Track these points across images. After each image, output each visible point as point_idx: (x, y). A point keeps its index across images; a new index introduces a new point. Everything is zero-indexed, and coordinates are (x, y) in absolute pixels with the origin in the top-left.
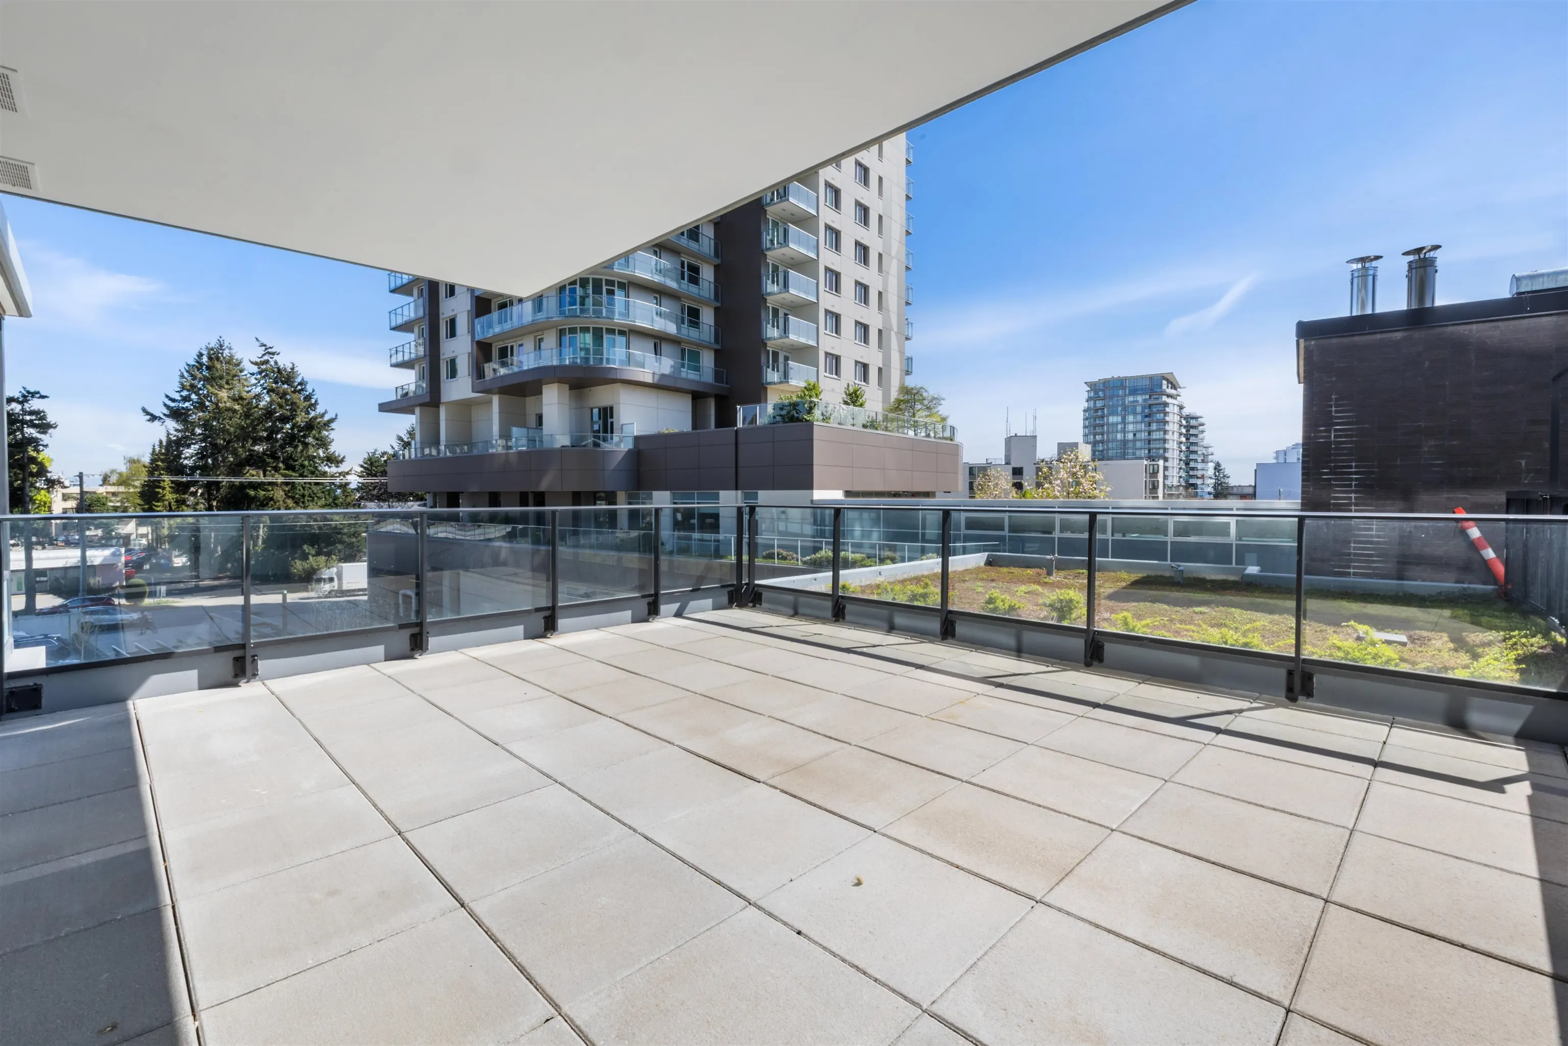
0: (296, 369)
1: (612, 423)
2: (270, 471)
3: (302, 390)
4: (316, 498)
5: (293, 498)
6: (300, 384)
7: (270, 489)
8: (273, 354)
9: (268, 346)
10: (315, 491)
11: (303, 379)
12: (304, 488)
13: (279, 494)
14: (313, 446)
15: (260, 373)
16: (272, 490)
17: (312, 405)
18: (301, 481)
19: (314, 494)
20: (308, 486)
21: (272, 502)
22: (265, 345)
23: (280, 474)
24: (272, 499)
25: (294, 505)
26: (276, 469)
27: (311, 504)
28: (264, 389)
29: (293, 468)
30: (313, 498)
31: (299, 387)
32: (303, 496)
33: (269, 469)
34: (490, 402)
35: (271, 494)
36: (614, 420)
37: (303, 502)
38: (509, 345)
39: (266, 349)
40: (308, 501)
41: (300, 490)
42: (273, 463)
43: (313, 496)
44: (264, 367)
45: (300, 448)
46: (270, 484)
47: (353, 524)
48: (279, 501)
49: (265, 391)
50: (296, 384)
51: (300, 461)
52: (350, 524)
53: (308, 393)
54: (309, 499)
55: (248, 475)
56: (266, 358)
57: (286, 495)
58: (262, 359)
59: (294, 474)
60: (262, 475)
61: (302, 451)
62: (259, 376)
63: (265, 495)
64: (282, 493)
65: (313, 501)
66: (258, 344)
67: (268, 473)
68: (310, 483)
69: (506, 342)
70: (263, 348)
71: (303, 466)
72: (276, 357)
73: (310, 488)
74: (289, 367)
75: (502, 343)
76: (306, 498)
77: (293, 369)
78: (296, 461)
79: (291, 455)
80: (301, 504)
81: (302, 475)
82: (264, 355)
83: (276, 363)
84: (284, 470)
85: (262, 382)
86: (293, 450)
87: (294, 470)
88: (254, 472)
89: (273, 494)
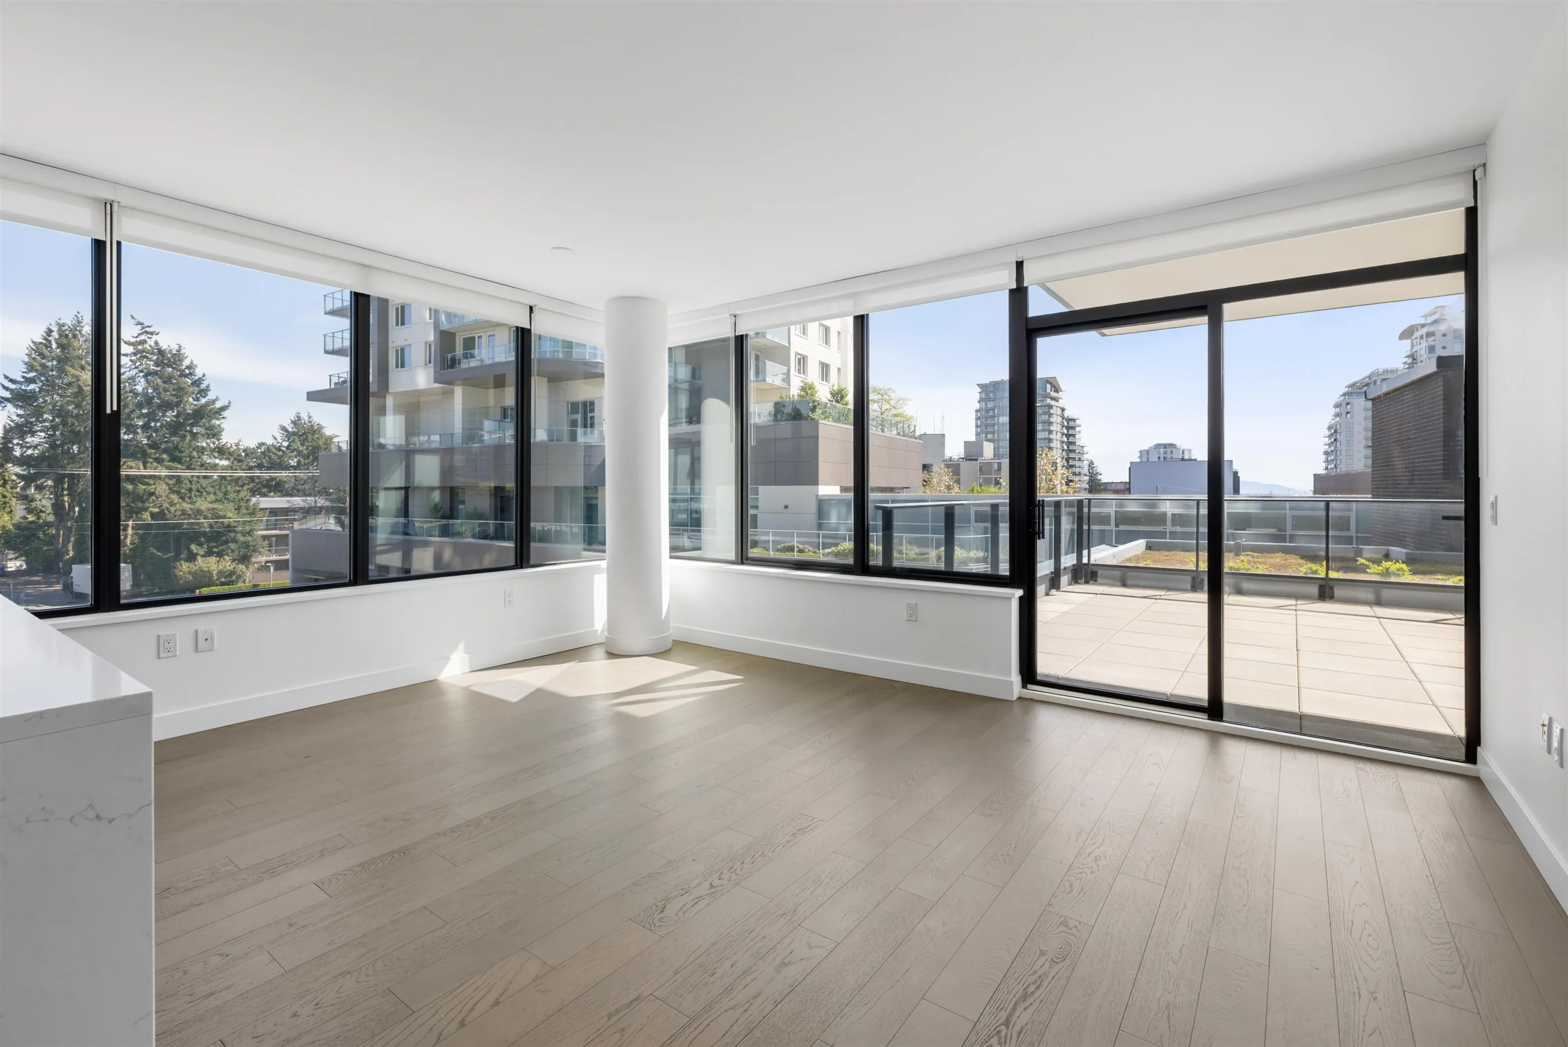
0: (182, 351)
1: (592, 418)
2: (151, 463)
3: (191, 374)
4: (205, 493)
5: (178, 493)
6: (188, 367)
7: (152, 482)
8: (152, 333)
9: (146, 325)
10: (204, 486)
11: (192, 363)
12: (191, 482)
13: (162, 489)
14: (203, 435)
15: (135, 354)
16: (154, 484)
17: (202, 391)
18: (188, 474)
19: (202, 488)
20: (195, 479)
21: (153, 498)
22: (141, 324)
23: (162, 466)
24: (152, 494)
25: (180, 501)
26: (159, 461)
27: (199, 499)
28: (141, 371)
29: (178, 460)
30: (201, 492)
31: (187, 371)
32: (190, 490)
33: (151, 460)
34: (452, 392)
35: (151, 489)
36: (596, 414)
37: (190, 498)
38: (477, 336)
39: (143, 328)
40: (195, 496)
41: (186, 484)
42: (156, 453)
43: (201, 490)
44: (140, 347)
45: (188, 438)
46: (151, 477)
47: (249, 522)
48: (161, 496)
49: (141, 374)
50: (184, 367)
51: (187, 452)
52: (245, 522)
53: (197, 378)
54: (197, 493)
56: (143, 337)
57: (170, 489)
58: (138, 339)
59: (179, 466)
60: (142, 467)
61: (190, 441)
62: (134, 358)
63: (145, 489)
64: (165, 487)
65: (200, 496)
66: (134, 322)
67: (149, 465)
68: (198, 477)
69: (473, 332)
70: (140, 327)
71: (191, 458)
72: (154, 337)
73: (198, 482)
74: (174, 348)
75: (468, 333)
76: (193, 493)
77: (179, 351)
78: (181, 452)
79: (177, 446)
80: (187, 499)
81: (189, 468)
82: (140, 334)
83: (156, 343)
84: (169, 461)
85: (138, 364)
86: (179, 439)
87: (179, 462)
88: (133, 464)
89: (155, 489)
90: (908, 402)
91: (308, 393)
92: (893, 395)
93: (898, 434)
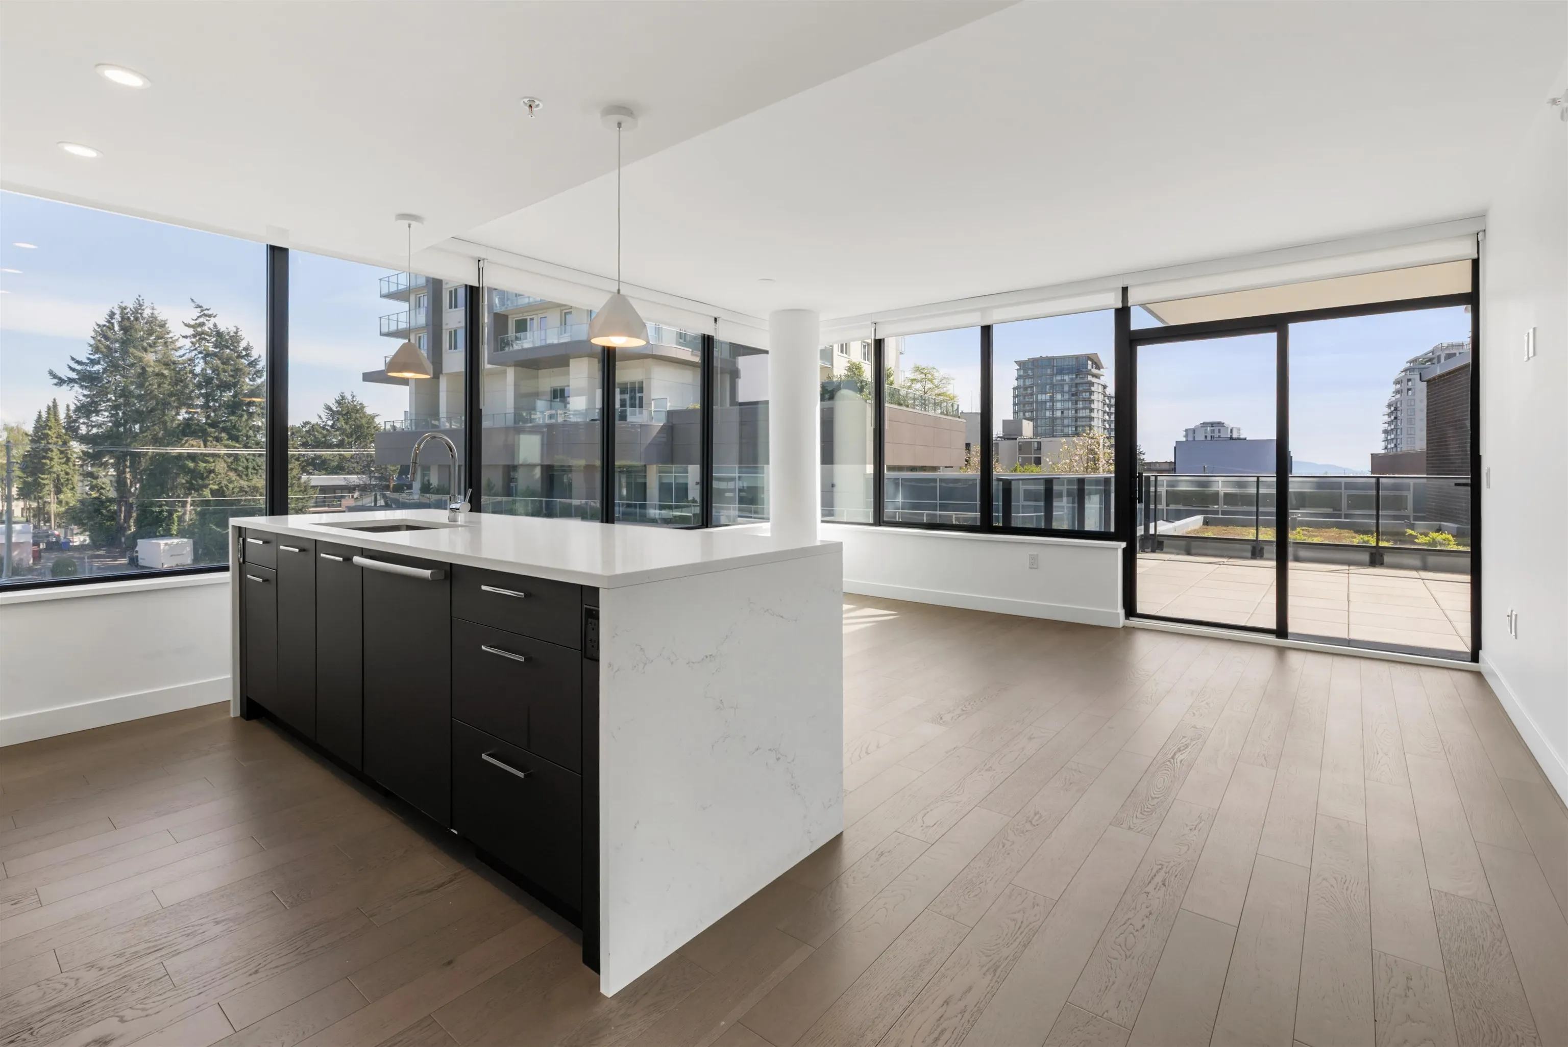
0: (239, 334)
1: (641, 398)
2: (211, 442)
3: (247, 355)
4: (260, 471)
5: (236, 470)
6: (246, 349)
7: (212, 460)
8: (210, 316)
9: (205, 307)
10: (260, 463)
11: (248, 345)
12: (247, 460)
13: (221, 467)
14: (259, 415)
15: (194, 336)
16: (214, 462)
17: (258, 371)
18: (245, 452)
19: (258, 466)
20: (251, 457)
21: (212, 475)
22: (200, 307)
23: (222, 445)
24: (211, 471)
25: (238, 478)
26: (218, 439)
27: (255, 477)
28: (200, 353)
29: (236, 439)
30: (257, 470)
31: (244, 353)
32: (247, 468)
33: (211, 439)
34: (505, 372)
35: (211, 466)
36: (644, 395)
37: (247, 475)
38: (528, 318)
39: (202, 311)
40: (252, 473)
41: (243, 462)
42: (215, 432)
43: (257, 468)
44: (199, 329)
45: (245, 417)
46: (213, 455)
47: (302, 499)
48: (220, 474)
49: (200, 356)
50: (241, 348)
51: (244, 431)
52: (298, 499)
53: (253, 359)
54: (253, 471)
55: (187, 445)
56: (201, 320)
57: (228, 466)
58: (198, 322)
59: (237, 445)
60: (202, 445)
61: (247, 420)
62: (194, 340)
63: (205, 467)
64: (224, 465)
65: (257, 474)
66: (193, 305)
67: (209, 443)
68: (254, 455)
69: (525, 314)
70: (199, 310)
71: (248, 437)
72: (213, 320)
73: (254, 460)
74: (232, 330)
75: (521, 315)
76: (250, 470)
77: (236, 333)
78: (240, 431)
79: (235, 425)
80: (244, 477)
81: (246, 446)
82: (199, 317)
83: (215, 325)
84: (228, 440)
85: (197, 345)
86: (237, 418)
87: (237, 441)
88: (194, 442)
89: (215, 466)
90: (952, 382)
91: (364, 374)
92: (936, 374)
93: (942, 413)
